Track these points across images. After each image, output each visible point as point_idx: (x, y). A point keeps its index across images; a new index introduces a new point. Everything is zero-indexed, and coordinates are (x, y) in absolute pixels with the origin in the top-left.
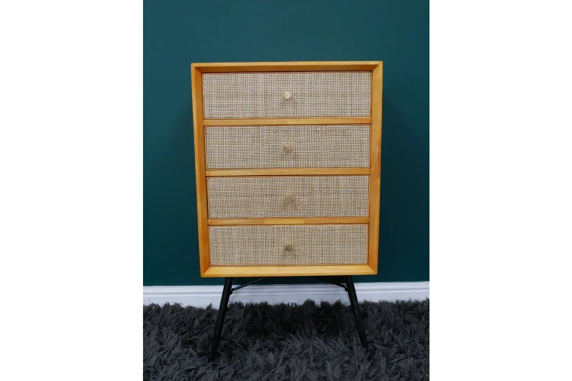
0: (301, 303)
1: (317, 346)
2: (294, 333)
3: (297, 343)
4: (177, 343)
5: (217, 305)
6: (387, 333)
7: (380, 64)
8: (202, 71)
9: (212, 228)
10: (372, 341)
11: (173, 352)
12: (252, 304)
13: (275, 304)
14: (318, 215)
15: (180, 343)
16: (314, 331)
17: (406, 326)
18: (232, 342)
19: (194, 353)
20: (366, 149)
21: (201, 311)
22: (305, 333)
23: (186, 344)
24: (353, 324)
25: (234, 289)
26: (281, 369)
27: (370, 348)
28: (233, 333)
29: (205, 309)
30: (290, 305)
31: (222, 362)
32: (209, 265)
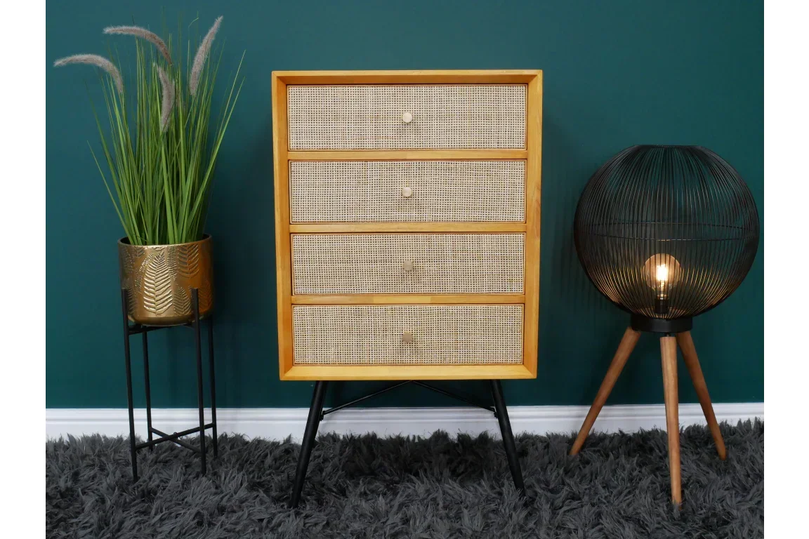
0: (427, 436)
1: (451, 492)
2: (416, 475)
3: (420, 488)
4: (241, 484)
5: (298, 438)
6: (555, 474)
7: (539, 73)
8: (287, 82)
9: (297, 308)
10: (530, 487)
11: (236, 497)
12: (352, 437)
13: (388, 437)
14: (450, 289)
15: (245, 484)
16: (447, 472)
17: (584, 467)
18: (323, 485)
19: (267, 499)
20: (519, 196)
21: (275, 445)
22: (433, 474)
23: (253, 486)
24: (505, 464)
25: (325, 413)
26: (395, 518)
27: (529, 493)
28: (324, 474)
29: (282, 443)
30: (411, 438)
31: (308, 507)
32: (291, 363)
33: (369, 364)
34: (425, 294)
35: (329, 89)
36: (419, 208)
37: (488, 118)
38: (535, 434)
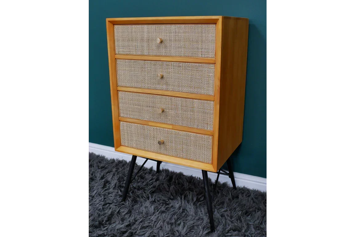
7: (220, 18)
8: (114, 23)
9: (122, 122)
14: (180, 124)
32: (120, 145)
33: (148, 151)
34: (170, 124)
36: (167, 84)
37: (197, 41)
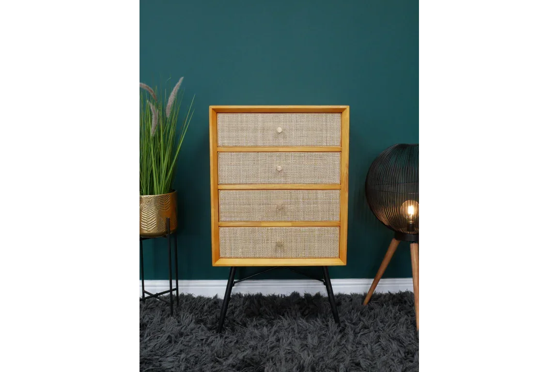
0: (289, 295)
1: (301, 324)
2: (283, 315)
3: (285, 322)
4: (192, 321)
5: (222, 296)
6: (355, 315)
7: (347, 107)
8: (217, 111)
9: (221, 229)
10: (342, 322)
11: (189, 327)
12: (249, 295)
13: (268, 295)
14: (302, 219)
15: (194, 321)
16: (299, 314)
17: (371, 311)
18: (234, 321)
19: (205, 329)
20: (337, 170)
21: (209, 299)
22: (292, 315)
23: (198, 322)
24: (329, 309)
25: (235, 283)
26: (272, 339)
27: (342, 325)
28: (235, 315)
29: (212, 298)
30: (280, 296)
31: (227, 333)
32: (218, 257)
33: (259, 258)
34: (288, 221)
35: (239, 115)
36: (285, 176)
37: (321, 130)
38: (345, 293)
